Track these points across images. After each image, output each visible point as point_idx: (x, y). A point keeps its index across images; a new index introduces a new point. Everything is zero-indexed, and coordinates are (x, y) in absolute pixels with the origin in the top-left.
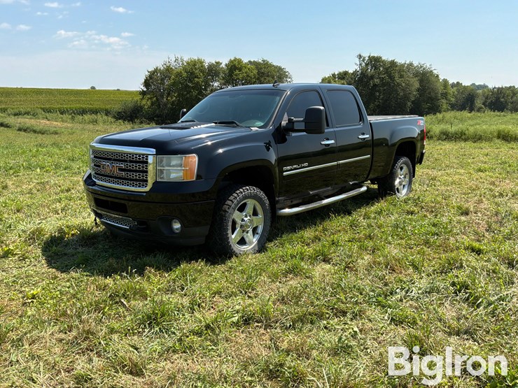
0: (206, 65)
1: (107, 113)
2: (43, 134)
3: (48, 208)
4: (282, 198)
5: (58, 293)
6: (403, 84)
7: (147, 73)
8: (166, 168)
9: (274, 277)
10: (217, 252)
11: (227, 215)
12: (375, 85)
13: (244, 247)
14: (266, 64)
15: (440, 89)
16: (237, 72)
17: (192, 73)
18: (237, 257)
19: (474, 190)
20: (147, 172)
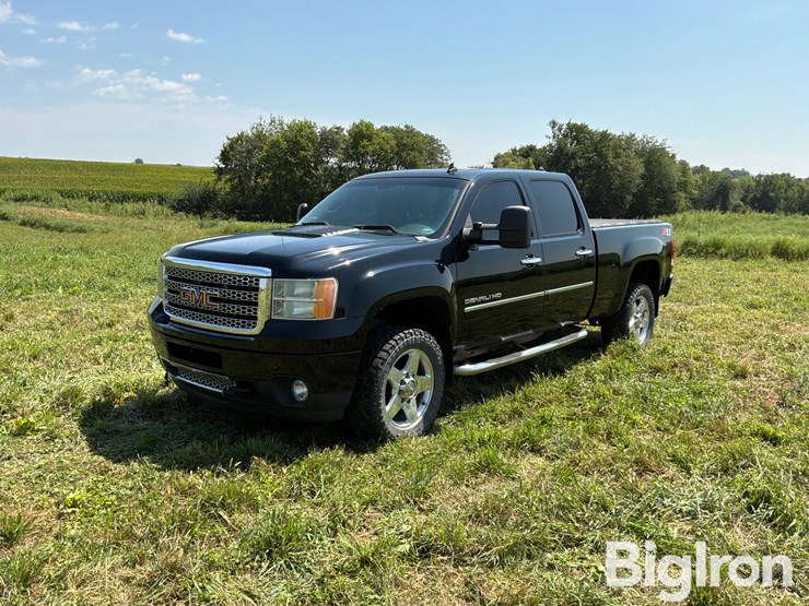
0: (318, 131)
1: (162, 200)
2: (61, 230)
3: (82, 354)
4: (463, 346)
5: (114, 497)
6: (620, 168)
7: (226, 141)
8: (288, 299)
9: (458, 477)
10: (363, 433)
11: (380, 374)
12: (578, 168)
13: (404, 425)
14: (410, 132)
15: (677, 176)
16: (365, 142)
17: (297, 143)
18: (394, 440)
19: (748, 337)
20: (256, 304)
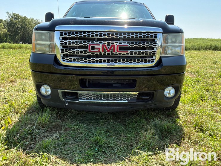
12: (18, 27)
